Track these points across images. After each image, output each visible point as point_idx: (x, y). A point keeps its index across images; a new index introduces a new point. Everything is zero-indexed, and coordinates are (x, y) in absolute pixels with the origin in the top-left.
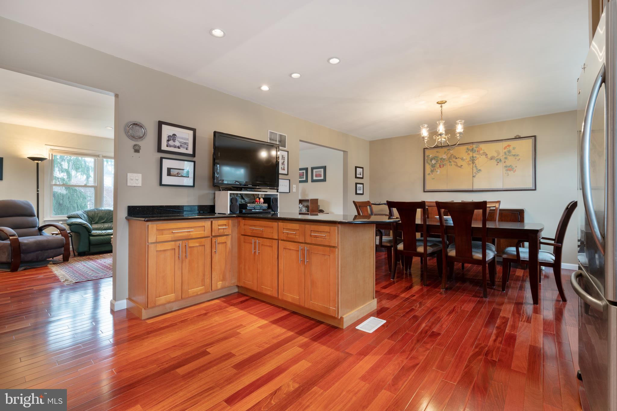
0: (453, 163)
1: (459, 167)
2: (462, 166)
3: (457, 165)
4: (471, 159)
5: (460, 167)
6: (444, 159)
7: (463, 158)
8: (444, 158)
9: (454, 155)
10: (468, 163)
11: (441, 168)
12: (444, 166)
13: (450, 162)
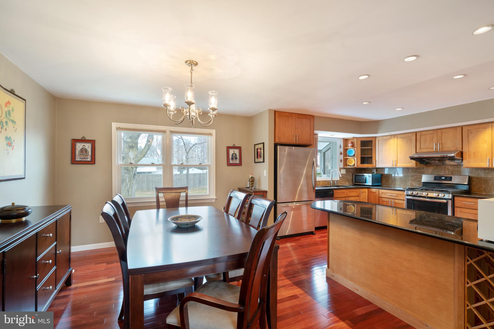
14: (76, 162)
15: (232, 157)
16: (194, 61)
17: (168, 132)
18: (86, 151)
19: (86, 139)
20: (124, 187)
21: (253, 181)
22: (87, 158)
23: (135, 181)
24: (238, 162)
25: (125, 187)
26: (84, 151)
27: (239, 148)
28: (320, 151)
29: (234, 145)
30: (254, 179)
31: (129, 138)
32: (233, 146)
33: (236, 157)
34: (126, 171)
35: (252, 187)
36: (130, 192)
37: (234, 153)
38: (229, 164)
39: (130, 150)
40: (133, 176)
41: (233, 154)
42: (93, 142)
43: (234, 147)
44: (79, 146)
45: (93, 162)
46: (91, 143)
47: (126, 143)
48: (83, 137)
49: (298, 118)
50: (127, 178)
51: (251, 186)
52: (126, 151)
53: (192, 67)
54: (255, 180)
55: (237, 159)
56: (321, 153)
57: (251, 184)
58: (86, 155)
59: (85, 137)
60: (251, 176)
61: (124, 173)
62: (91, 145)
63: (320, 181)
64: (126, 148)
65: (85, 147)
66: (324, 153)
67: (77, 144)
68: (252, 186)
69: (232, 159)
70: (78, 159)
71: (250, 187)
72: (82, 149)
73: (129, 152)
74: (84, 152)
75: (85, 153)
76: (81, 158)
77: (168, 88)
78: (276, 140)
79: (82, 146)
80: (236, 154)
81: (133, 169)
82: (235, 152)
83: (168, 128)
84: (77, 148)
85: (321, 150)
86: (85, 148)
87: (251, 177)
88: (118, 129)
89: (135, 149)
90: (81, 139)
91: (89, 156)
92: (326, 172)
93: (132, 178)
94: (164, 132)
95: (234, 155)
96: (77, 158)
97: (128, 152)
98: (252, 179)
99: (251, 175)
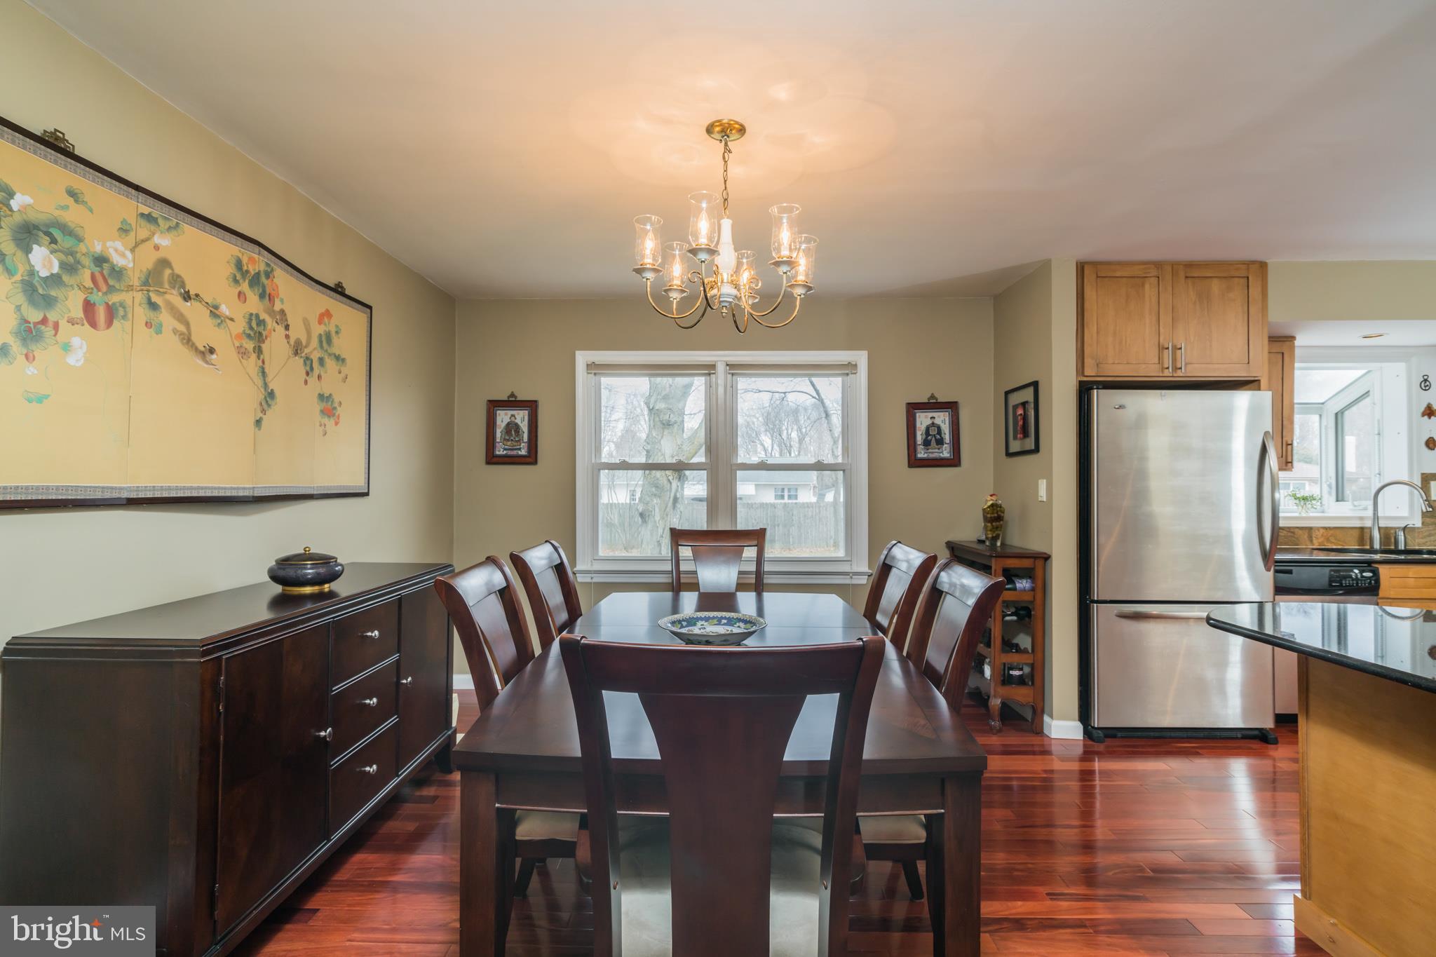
0: (165, 318)
1: (196, 349)
2: (212, 351)
3: (189, 340)
4: (251, 328)
5: (203, 353)
6: (118, 273)
7: (216, 307)
8: (118, 261)
9: (177, 271)
10: (237, 344)
11: (93, 324)
12: (116, 323)
13: (153, 306)
14: (495, 460)
15: (927, 437)
16: (732, 122)
17: (721, 368)
18: (517, 428)
19: (518, 399)
20: (649, 533)
21: (999, 518)
22: (520, 449)
23: (678, 516)
24: (949, 455)
25: (652, 535)
26: (512, 428)
27: (951, 407)
28: (1318, 408)
29: (932, 397)
30: (1003, 513)
31: (661, 399)
32: (929, 399)
33: (938, 437)
34: (654, 489)
35: (995, 539)
36: (663, 548)
37: (933, 423)
38: (914, 462)
39: (663, 432)
40: (670, 504)
41: (928, 429)
42: (532, 407)
43: (933, 405)
44: (503, 417)
45: (531, 458)
46: (526, 410)
47: (654, 414)
48: (512, 395)
49: (1187, 277)
50: (657, 510)
51: (990, 536)
52: (654, 435)
53: (729, 143)
54: (1006, 516)
55: (945, 445)
56: (1320, 416)
57: (991, 531)
58: (517, 441)
59: (516, 394)
60: (991, 502)
61: (649, 496)
62: (529, 415)
63: (1311, 529)
64: (654, 426)
65: (515, 419)
66: (1338, 416)
67: (498, 412)
68: (993, 537)
69: (926, 443)
70: (500, 451)
71: (987, 538)
72: (508, 424)
73: (662, 437)
74: (513, 433)
75: (514, 436)
76: (505, 449)
77: (650, 218)
78: (1086, 369)
79: (510, 416)
80: (939, 428)
81: (671, 483)
82: (938, 421)
83: (720, 357)
84: (498, 423)
85: (1323, 404)
86: (516, 421)
87: (992, 505)
88: (593, 367)
89: (675, 428)
90: (506, 399)
91: (524, 443)
92: (1348, 492)
93: (668, 509)
94: (709, 369)
95: (933, 431)
96: (497, 449)
97: (660, 438)
98: (995, 511)
99: (989, 498)
